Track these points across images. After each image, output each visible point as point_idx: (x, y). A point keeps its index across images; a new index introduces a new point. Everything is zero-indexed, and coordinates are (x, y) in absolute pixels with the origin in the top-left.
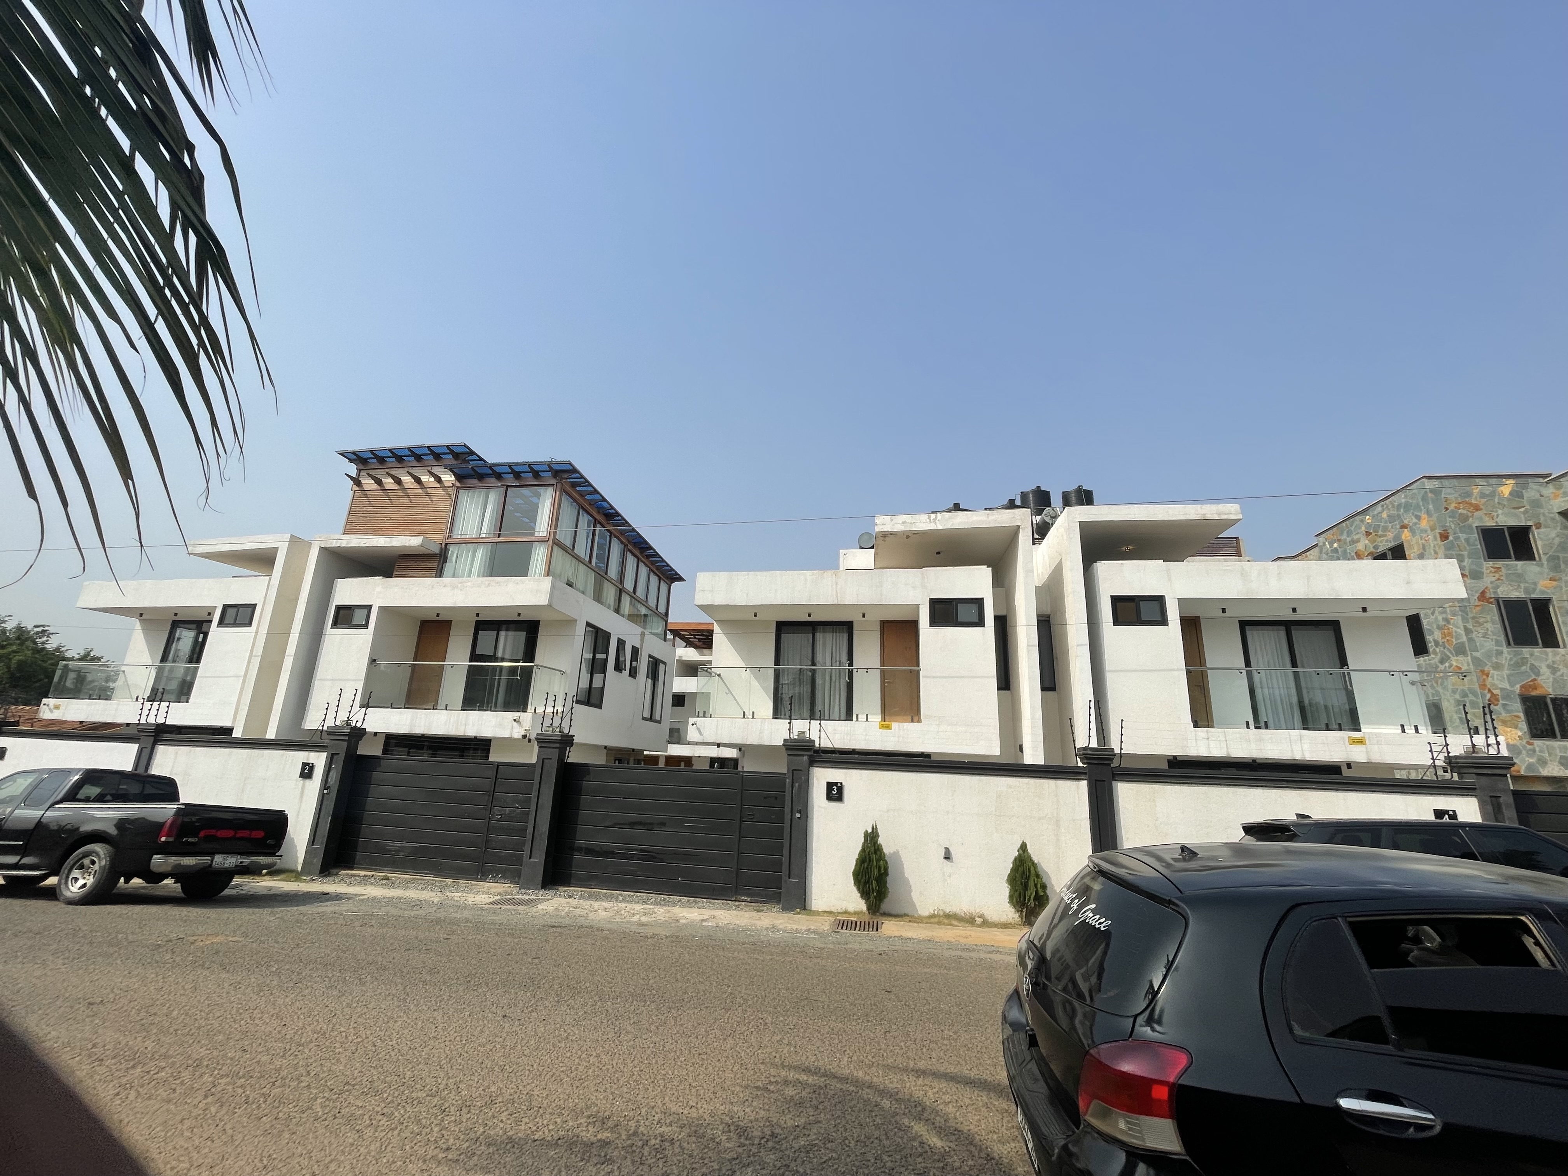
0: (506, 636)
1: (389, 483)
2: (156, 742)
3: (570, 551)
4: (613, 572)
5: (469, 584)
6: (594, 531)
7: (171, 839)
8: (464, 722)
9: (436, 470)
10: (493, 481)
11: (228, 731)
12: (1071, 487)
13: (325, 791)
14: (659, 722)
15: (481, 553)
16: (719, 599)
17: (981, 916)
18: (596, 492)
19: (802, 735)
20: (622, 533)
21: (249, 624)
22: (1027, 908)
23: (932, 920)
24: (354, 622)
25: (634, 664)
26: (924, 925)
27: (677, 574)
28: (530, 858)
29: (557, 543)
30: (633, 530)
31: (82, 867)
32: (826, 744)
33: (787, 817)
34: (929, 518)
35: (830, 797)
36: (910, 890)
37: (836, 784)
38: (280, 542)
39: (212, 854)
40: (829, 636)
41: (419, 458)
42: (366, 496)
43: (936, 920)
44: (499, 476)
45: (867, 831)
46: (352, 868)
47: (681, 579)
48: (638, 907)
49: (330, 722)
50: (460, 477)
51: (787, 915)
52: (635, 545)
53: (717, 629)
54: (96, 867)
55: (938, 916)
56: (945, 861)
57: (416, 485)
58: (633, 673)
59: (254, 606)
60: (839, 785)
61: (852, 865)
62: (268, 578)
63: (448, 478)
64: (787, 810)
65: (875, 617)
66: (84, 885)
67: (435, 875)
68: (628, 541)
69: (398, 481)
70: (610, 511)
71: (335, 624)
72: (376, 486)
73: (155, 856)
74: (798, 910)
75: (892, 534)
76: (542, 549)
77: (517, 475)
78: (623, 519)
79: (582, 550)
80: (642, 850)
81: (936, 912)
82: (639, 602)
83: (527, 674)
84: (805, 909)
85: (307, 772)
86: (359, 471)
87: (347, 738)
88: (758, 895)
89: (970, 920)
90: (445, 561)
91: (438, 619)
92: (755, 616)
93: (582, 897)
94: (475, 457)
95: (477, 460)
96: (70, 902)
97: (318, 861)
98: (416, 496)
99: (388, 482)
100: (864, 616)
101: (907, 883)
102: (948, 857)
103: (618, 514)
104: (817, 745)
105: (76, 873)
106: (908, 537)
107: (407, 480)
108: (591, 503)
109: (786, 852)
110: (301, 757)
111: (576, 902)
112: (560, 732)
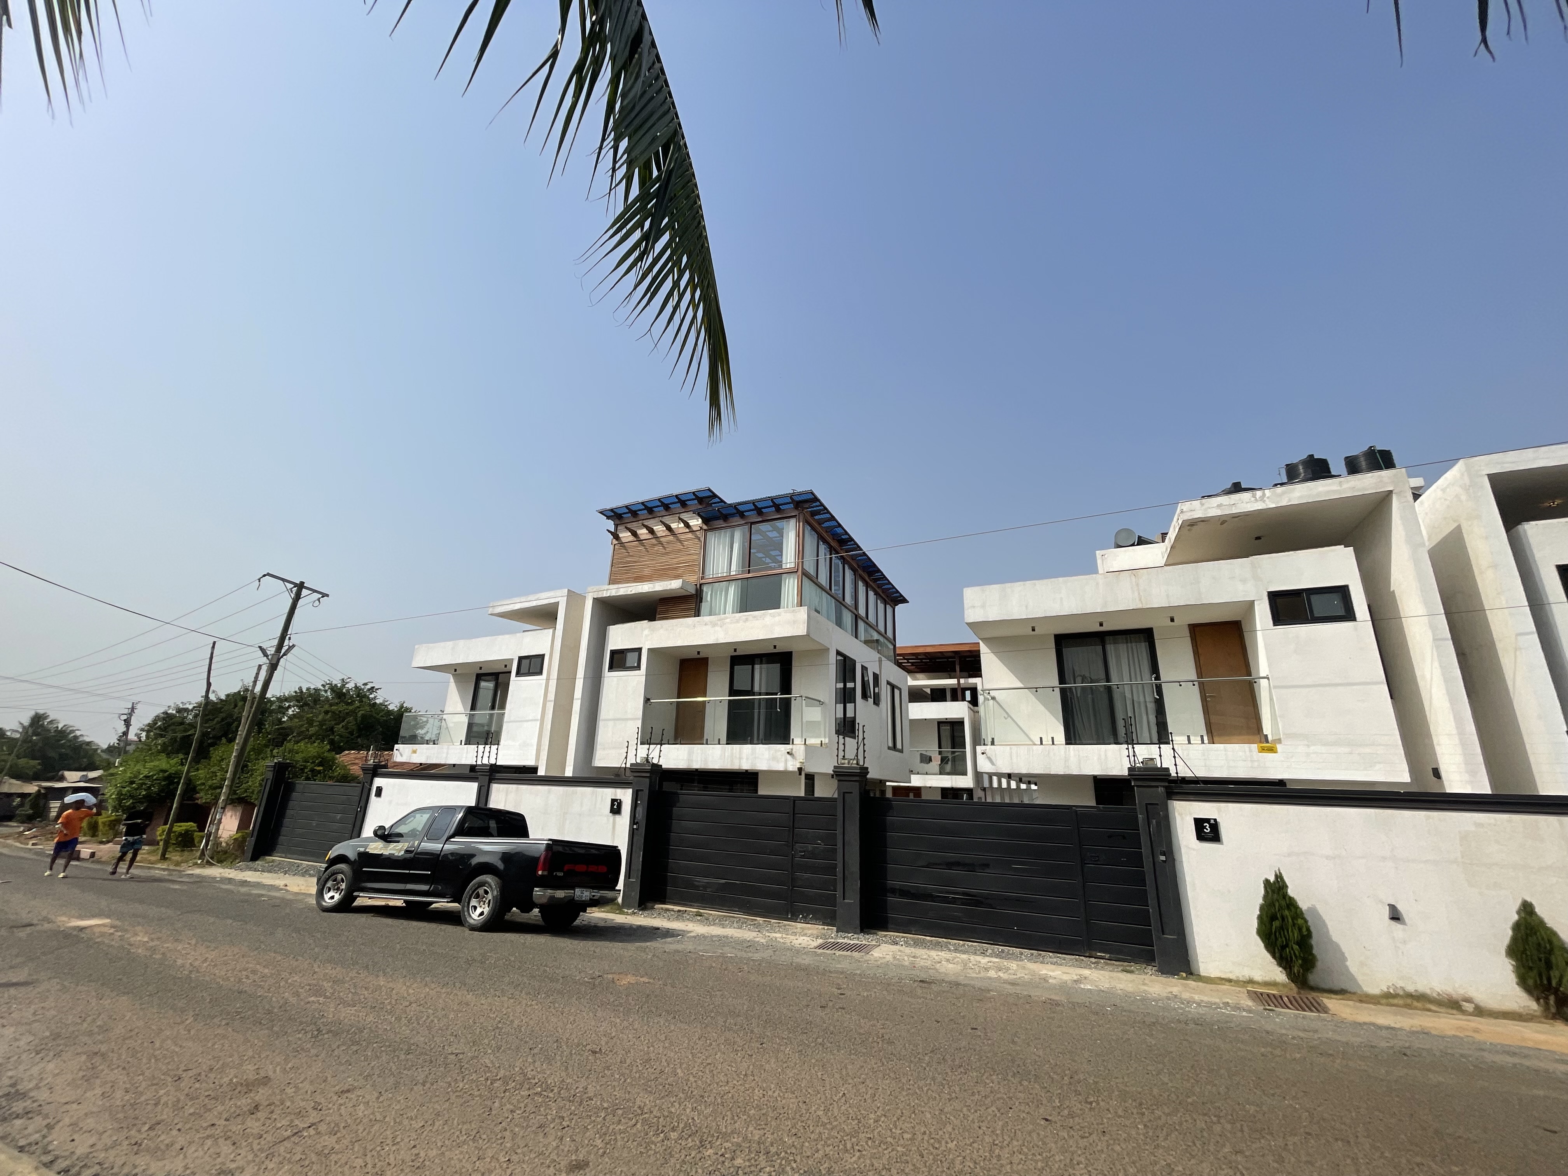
0: (761, 669)
1: (643, 534)
2: (490, 781)
3: (814, 580)
4: (848, 600)
5: (728, 620)
6: (831, 558)
7: (546, 873)
8: (738, 756)
9: (684, 516)
10: (737, 520)
11: (534, 770)
12: (1358, 450)
13: (635, 827)
14: (901, 751)
15: (733, 591)
16: (993, 614)
17: (1468, 1001)
18: (833, 518)
19: (1150, 762)
20: (853, 557)
21: (540, 673)
22: (1556, 994)
23: (1395, 1001)
24: (628, 665)
25: (876, 690)
26: (1388, 1008)
27: (901, 596)
28: (844, 899)
29: (805, 574)
30: (863, 553)
31: (478, 896)
32: (1184, 772)
33: (1147, 860)
34: (1254, 496)
35: (1201, 836)
36: (1345, 959)
37: (1207, 820)
38: (558, 597)
39: (573, 888)
40: (1122, 647)
41: (667, 507)
42: (625, 548)
43: (1400, 1001)
44: (742, 515)
45: (1267, 881)
46: (664, 903)
47: (904, 601)
48: (984, 960)
49: (631, 760)
50: (706, 521)
51: (1163, 979)
52: (865, 570)
53: (984, 649)
54: (490, 896)
55: (1397, 996)
56: (1393, 923)
57: (667, 533)
58: (877, 702)
59: (543, 656)
60: (1212, 822)
61: (1253, 923)
62: (551, 631)
63: (696, 522)
64: (1145, 851)
65: (1183, 621)
66: (482, 914)
67: (745, 913)
68: (859, 566)
69: (651, 531)
70: (844, 538)
71: (611, 668)
72: (632, 538)
73: (536, 889)
74: (1184, 975)
75: (1203, 520)
76: (791, 580)
77: (759, 511)
78: (856, 544)
79: (823, 579)
80: (964, 894)
81: (1392, 991)
82: (871, 627)
83: (786, 705)
84: (1191, 974)
85: (616, 808)
86: (616, 526)
87: (648, 775)
88: (1120, 953)
89: (1453, 1004)
90: (701, 601)
91: (698, 656)
92: (1033, 630)
93: (907, 944)
94: (717, 500)
95: (718, 502)
96: (473, 928)
97: (636, 895)
98: (668, 543)
99: (643, 532)
100: (1172, 620)
101: (1337, 947)
102: (1395, 916)
103: (852, 540)
104: (1174, 774)
105: (474, 902)
106: (1223, 523)
107: (659, 529)
108: (829, 530)
109: (1152, 901)
110: (608, 794)
111: (908, 950)
112: (857, 764)
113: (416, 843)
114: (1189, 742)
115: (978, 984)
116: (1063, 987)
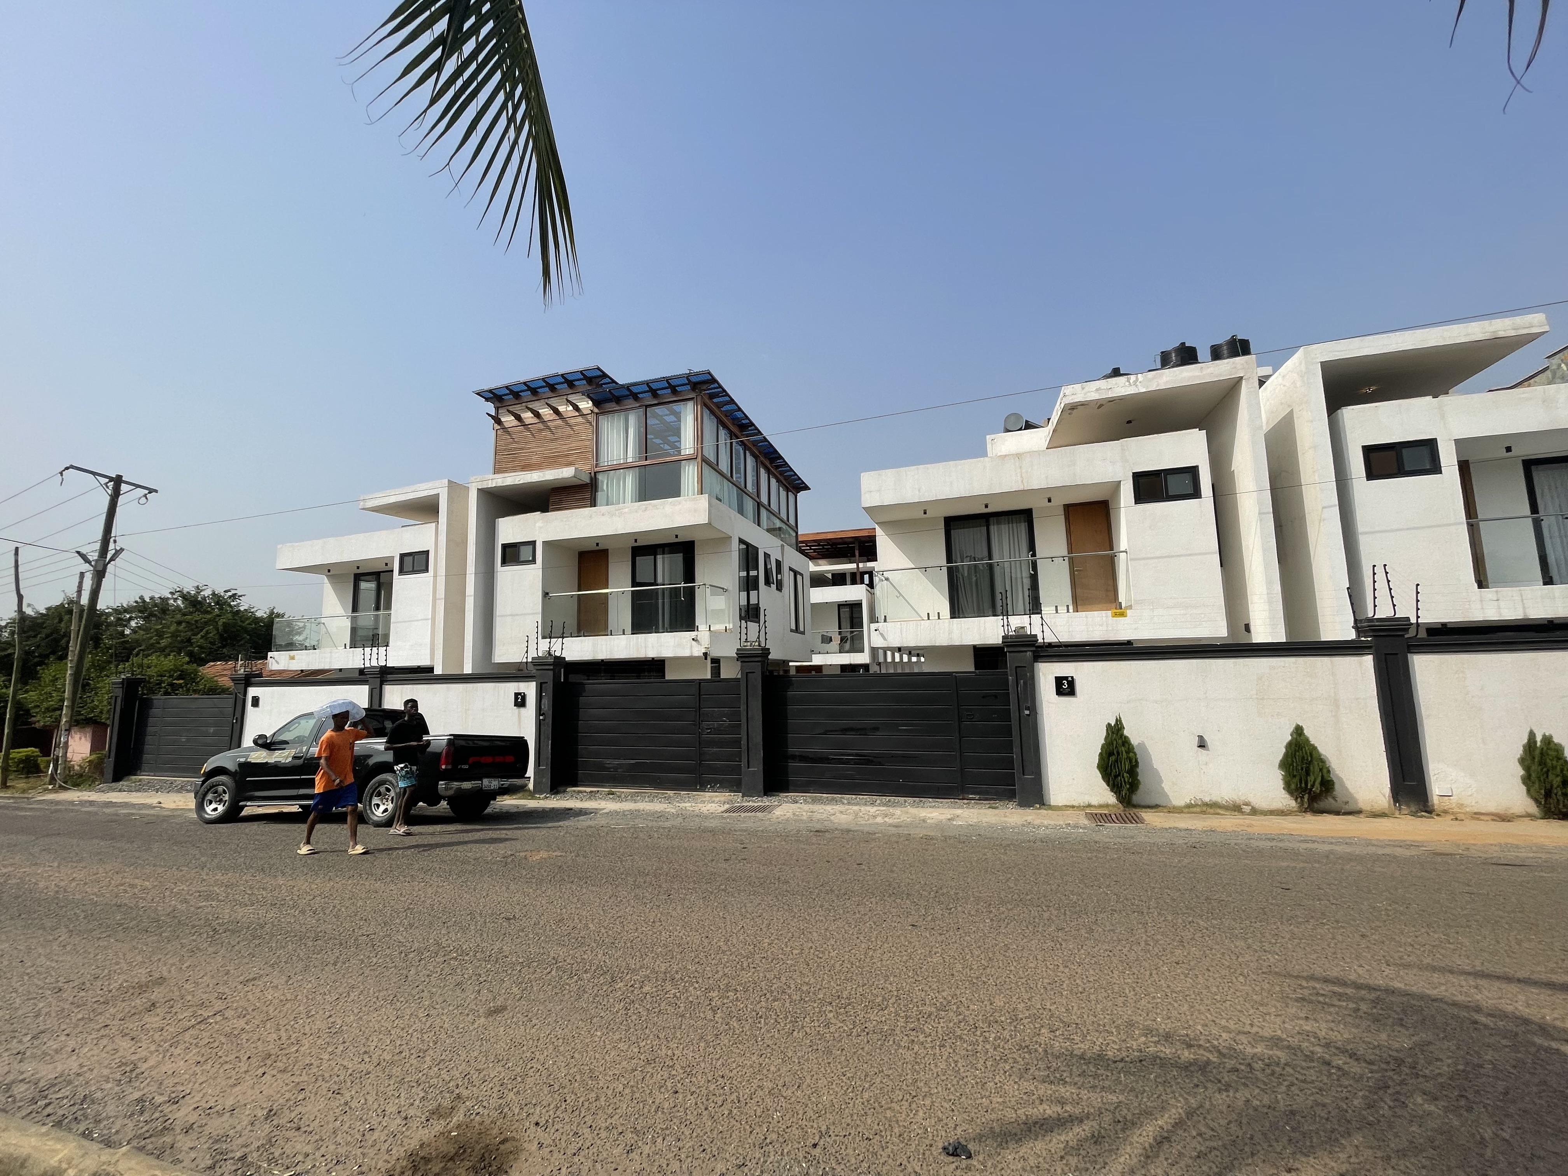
0: (663, 558)
1: (528, 418)
2: (382, 683)
3: (714, 467)
4: (750, 487)
5: (626, 510)
6: (731, 443)
7: (450, 767)
8: (643, 645)
9: (572, 398)
10: (630, 403)
11: (430, 669)
12: (1221, 339)
13: (541, 718)
14: (803, 633)
15: (631, 479)
16: (888, 498)
17: (1247, 804)
18: (732, 401)
19: (1021, 630)
20: (754, 443)
21: (426, 570)
22: (1309, 793)
23: (1194, 810)
24: (522, 559)
25: (779, 577)
26: (1189, 815)
27: (803, 482)
28: (748, 768)
29: (705, 460)
30: (765, 440)
31: (379, 794)
32: (1050, 638)
33: (1014, 715)
34: (1128, 381)
35: (1060, 692)
36: (1161, 781)
37: (1066, 678)
38: (438, 488)
39: (481, 779)
40: (1004, 528)
41: (552, 388)
42: (509, 433)
43: (1198, 809)
44: (635, 397)
45: (1109, 724)
46: (576, 785)
47: (806, 488)
48: (873, 810)
49: (532, 654)
50: (597, 403)
51: (1021, 811)
52: (766, 455)
53: (879, 533)
55: (1196, 805)
56: (1199, 749)
57: (555, 416)
58: (779, 588)
59: (428, 551)
60: (1070, 679)
61: (1095, 759)
62: (434, 524)
63: (586, 405)
64: (1013, 707)
65: (1060, 501)
66: (386, 810)
67: (656, 788)
68: (760, 452)
69: (537, 415)
70: (744, 421)
71: (504, 562)
72: (516, 423)
73: (441, 782)
74: (1038, 806)
75: (1083, 404)
76: (691, 467)
77: (654, 393)
78: (757, 429)
79: (724, 466)
80: (857, 755)
81: (1193, 802)
82: (773, 514)
83: (691, 594)
84: (1044, 804)
85: (520, 701)
86: (497, 409)
87: (552, 667)
88: (987, 793)
89: (1236, 808)
90: (596, 491)
91: (597, 548)
92: (925, 513)
93: (806, 802)
94: (607, 380)
95: (609, 383)
96: (378, 825)
97: (547, 780)
98: (556, 427)
99: (527, 416)
100: (1050, 500)
101: (1156, 773)
102: (1202, 745)
103: (752, 424)
104: (1040, 640)
105: (376, 800)
106: (1101, 406)
107: (546, 412)
108: (728, 414)
109: (1016, 749)
110: (512, 688)
111: (806, 807)
112: (759, 645)
113: (304, 749)
114: (1057, 612)
115: (866, 829)
116: (939, 826)
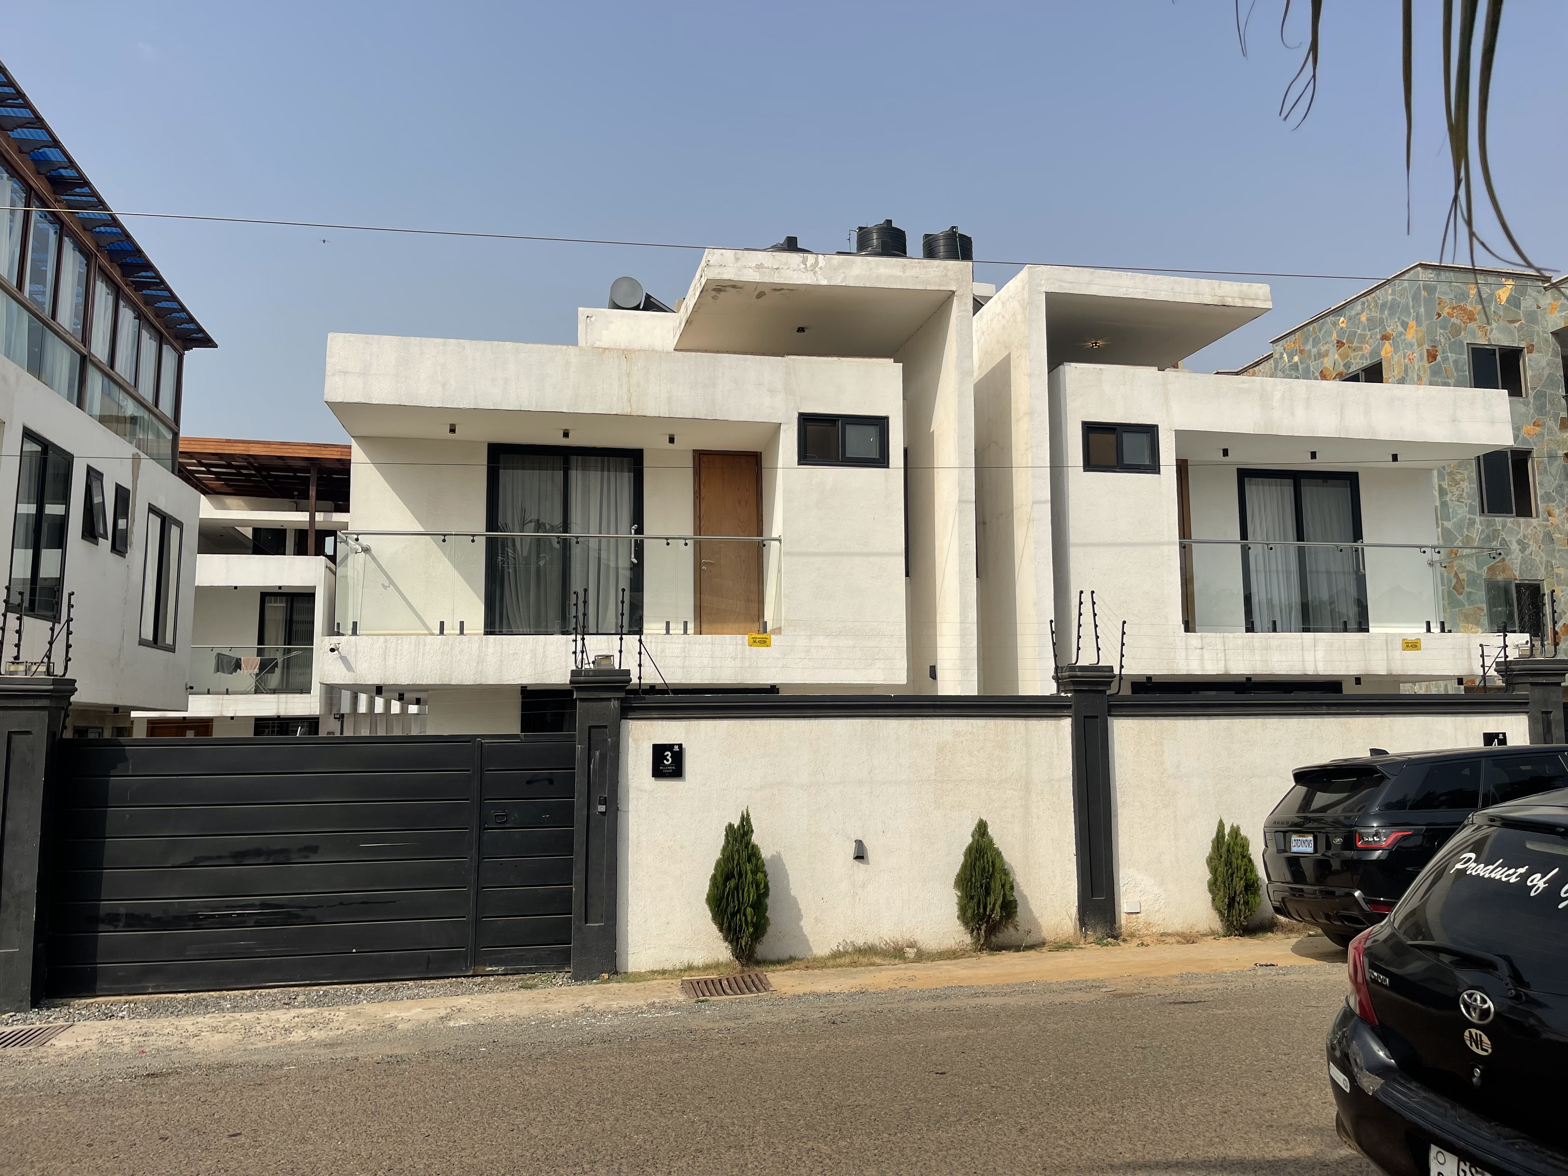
4: (67, 317)
14: (172, 649)
16: (379, 391)
17: (911, 946)
19: (604, 662)
20: (87, 225)
22: (987, 922)
23: (842, 960)
25: (122, 524)
26: (833, 970)
27: (201, 330)
30: (114, 221)
32: (650, 677)
33: (580, 815)
34: (808, 262)
35: (659, 772)
36: (799, 917)
37: (670, 747)
40: (595, 477)
43: (847, 960)
45: (731, 826)
47: (207, 342)
48: (286, 1017)
51: (576, 988)
52: (113, 255)
53: (358, 457)
55: (845, 953)
56: (856, 862)
58: (120, 545)
60: (676, 748)
61: (704, 887)
64: (579, 800)
65: (688, 442)
68: (98, 246)
70: (63, 172)
74: (606, 976)
75: (735, 286)
78: (94, 194)
80: (264, 905)
81: (841, 948)
82: (120, 386)
84: (616, 973)
88: (520, 960)
89: (896, 953)
92: (453, 430)
93: (134, 1013)
100: (672, 440)
101: (794, 904)
102: (860, 856)
103: (84, 182)
104: (635, 680)
106: (761, 295)
109: (578, 876)
111: (132, 1025)
112: (48, 672)
114: (668, 632)
115: (265, 1059)
116: (421, 1033)
